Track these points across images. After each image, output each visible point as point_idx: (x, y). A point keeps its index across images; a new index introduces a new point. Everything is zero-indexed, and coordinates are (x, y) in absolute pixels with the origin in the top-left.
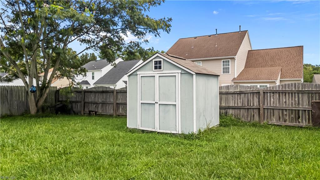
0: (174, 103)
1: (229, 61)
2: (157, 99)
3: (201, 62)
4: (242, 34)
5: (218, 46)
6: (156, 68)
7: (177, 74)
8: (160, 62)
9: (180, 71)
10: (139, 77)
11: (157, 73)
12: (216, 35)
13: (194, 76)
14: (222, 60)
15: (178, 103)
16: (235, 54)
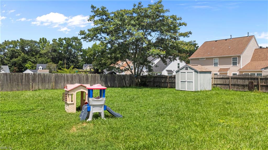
0: (192, 81)
1: (237, 58)
2: (186, 80)
3: (218, 58)
4: (249, 38)
5: (230, 47)
6: (186, 69)
7: (193, 72)
8: (187, 68)
9: (194, 71)
10: (180, 72)
11: (186, 71)
12: (231, 39)
13: (199, 73)
14: (232, 57)
15: (193, 81)
16: (241, 53)
